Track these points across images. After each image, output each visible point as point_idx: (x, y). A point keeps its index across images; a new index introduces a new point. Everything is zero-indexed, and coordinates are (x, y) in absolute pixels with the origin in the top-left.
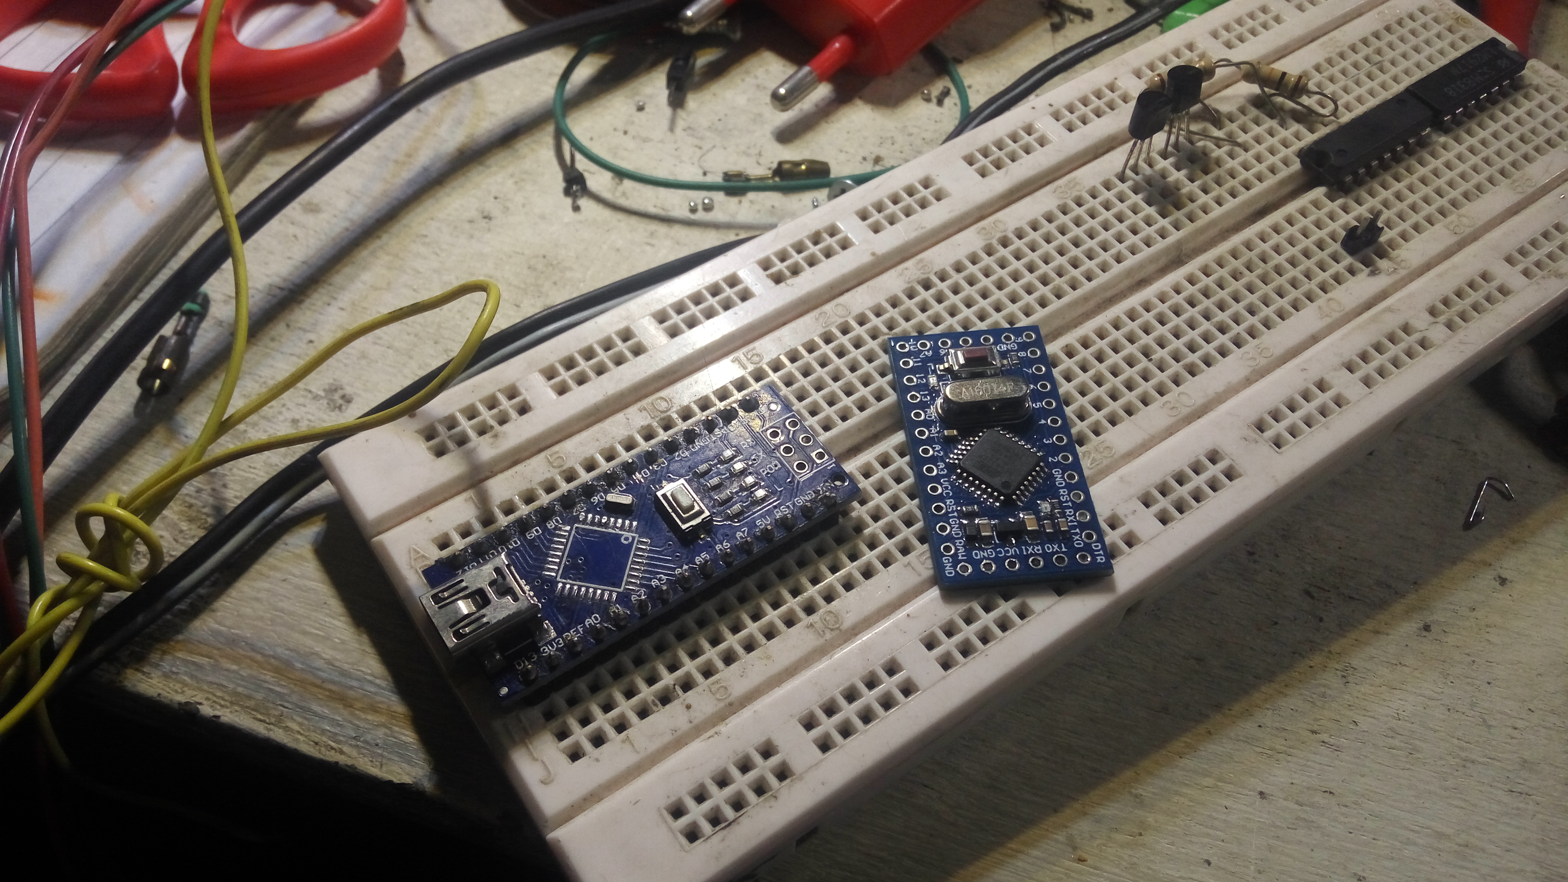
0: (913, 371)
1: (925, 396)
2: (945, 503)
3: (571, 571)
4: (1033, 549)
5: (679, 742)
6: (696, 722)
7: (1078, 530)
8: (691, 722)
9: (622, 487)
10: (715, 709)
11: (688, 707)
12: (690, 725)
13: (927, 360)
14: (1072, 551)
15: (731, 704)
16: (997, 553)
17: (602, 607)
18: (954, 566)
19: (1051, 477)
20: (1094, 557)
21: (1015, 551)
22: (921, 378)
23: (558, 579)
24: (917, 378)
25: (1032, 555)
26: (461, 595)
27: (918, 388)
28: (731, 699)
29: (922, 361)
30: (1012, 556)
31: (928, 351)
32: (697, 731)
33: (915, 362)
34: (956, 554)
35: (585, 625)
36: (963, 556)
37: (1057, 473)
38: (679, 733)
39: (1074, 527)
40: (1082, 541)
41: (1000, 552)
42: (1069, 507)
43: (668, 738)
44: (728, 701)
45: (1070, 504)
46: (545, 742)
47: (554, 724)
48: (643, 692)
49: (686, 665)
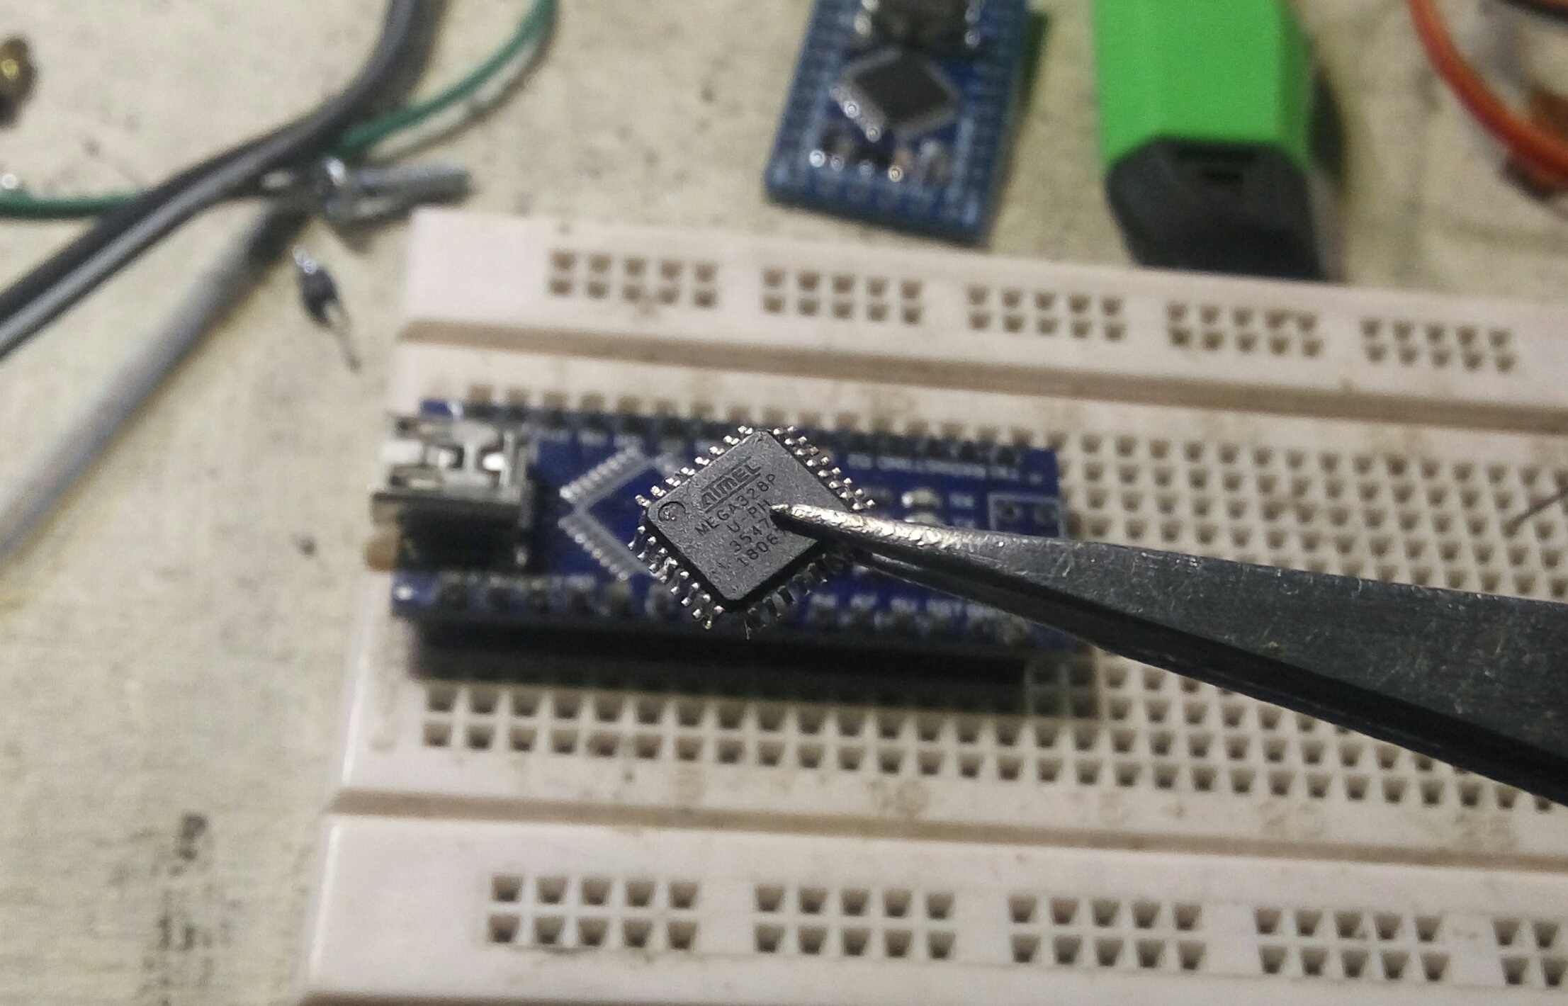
5: (582, 813)
6: (623, 803)
8: (614, 799)
10: (661, 805)
11: (628, 777)
23: (579, 509)
32: (618, 815)
38: (589, 802)
43: (572, 798)
44: (687, 805)
46: (414, 697)
47: (441, 686)
48: (587, 723)
49: (669, 728)
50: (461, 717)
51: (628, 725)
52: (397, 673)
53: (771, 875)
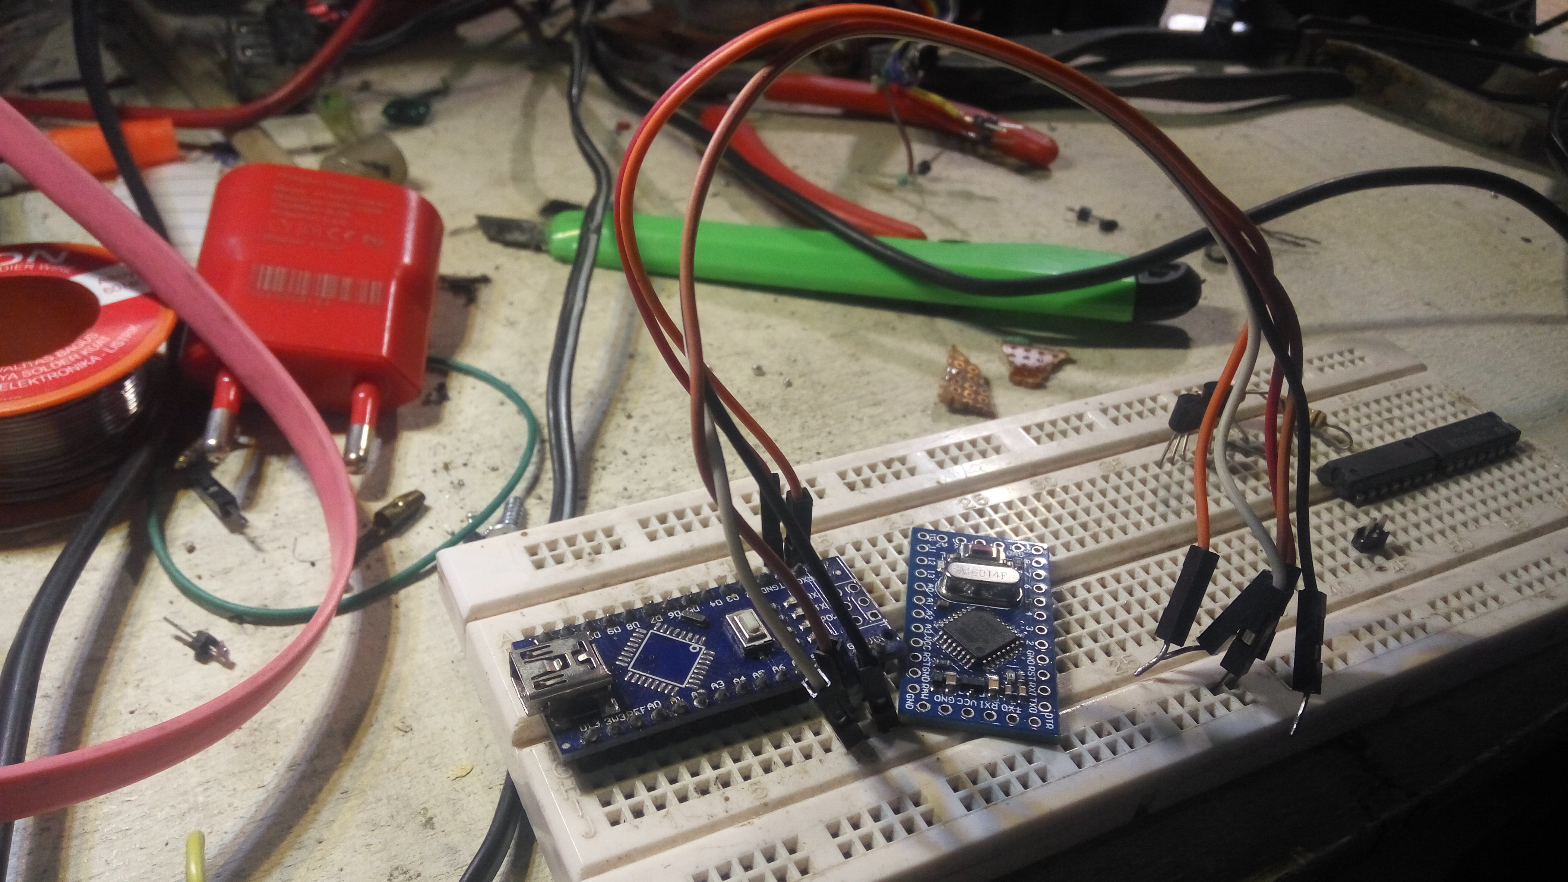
0: (928, 554)
1: (931, 574)
2: (922, 655)
3: (641, 664)
4: (990, 705)
5: (713, 827)
6: (732, 813)
7: (1035, 700)
8: (727, 812)
9: (696, 609)
10: (750, 806)
11: (727, 799)
12: (725, 814)
13: (942, 549)
14: (1025, 715)
15: (766, 805)
16: (956, 701)
17: (664, 698)
18: (915, 702)
19: (1026, 655)
20: (1044, 723)
21: (973, 703)
22: (932, 561)
23: (630, 669)
24: (928, 560)
25: (988, 709)
26: (547, 656)
27: (927, 567)
28: (767, 800)
29: (937, 549)
30: (969, 706)
31: (945, 543)
32: (733, 820)
33: (930, 549)
34: (919, 693)
35: (646, 708)
36: (925, 696)
37: (1029, 653)
38: (715, 819)
39: (1034, 697)
40: (1038, 709)
41: (960, 701)
42: (1033, 681)
43: (704, 821)
44: (763, 801)
45: (1035, 679)
46: (591, 804)
47: (601, 791)
48: (686, 780)
49: (729, 766)
50: (620, 803)
51: (708, 773)
52: (575, 795)
53: (829, 816)
